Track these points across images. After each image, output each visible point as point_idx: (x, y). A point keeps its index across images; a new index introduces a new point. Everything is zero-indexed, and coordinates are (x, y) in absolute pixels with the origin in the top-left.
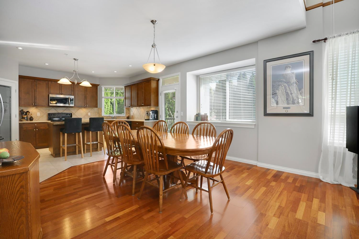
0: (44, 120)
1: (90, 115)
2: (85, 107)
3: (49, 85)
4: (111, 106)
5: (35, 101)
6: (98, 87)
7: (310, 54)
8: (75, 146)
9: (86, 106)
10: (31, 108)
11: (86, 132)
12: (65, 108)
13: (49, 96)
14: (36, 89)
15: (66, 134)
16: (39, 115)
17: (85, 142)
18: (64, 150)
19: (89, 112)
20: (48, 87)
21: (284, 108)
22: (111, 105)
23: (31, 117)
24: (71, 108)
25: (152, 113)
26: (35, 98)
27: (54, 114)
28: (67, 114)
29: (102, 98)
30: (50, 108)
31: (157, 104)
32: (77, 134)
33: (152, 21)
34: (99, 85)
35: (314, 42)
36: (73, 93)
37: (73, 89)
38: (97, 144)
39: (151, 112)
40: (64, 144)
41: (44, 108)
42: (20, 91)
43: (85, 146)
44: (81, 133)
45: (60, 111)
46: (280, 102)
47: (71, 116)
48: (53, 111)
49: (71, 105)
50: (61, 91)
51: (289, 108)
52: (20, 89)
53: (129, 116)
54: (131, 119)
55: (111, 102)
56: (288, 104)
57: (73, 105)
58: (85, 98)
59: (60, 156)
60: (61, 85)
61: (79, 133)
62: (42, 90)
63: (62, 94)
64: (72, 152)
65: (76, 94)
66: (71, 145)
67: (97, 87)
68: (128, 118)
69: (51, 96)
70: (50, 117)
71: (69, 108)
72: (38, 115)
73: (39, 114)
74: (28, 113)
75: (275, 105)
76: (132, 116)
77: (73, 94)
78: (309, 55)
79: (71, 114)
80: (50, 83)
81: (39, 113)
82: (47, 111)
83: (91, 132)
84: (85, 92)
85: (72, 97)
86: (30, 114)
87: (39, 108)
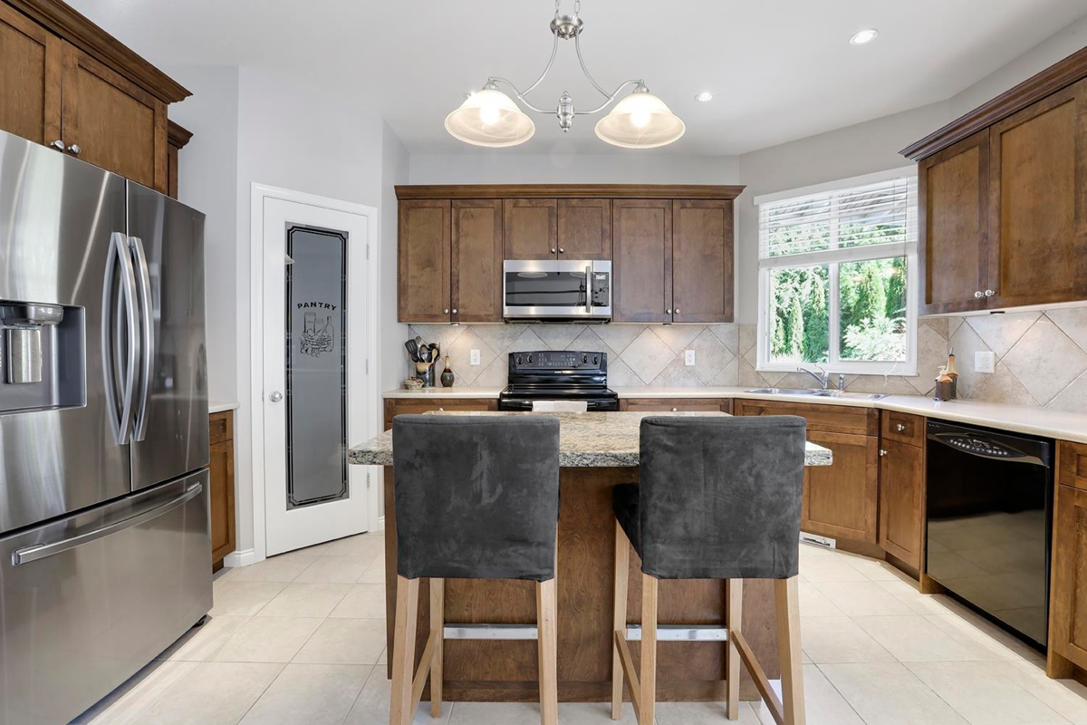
0: (497, 382)
1: (693, 363)
2: (669, 319)
3: (507, 215)
4: (781, 323)
5: (455, 297)
6: (736, 201)
9: (674, 312)
13: (502, 267)
14: (458, 240)
16: (479, 363)
19: (689, 347)
20: (504, 227)
22: (778, 322)
23: (448, 370)
24: (597, 327)
26: (454, 285)
27: (531, 357)
34: (739, 189)
36: (607, 244)
37: (607, 227)
38: (723, 646)
41: (496, 329)
42: (403, 254)
45: (558, 341)
49: (600, 311)
50: (554, 242)
52: (403, 248)
55: (778, 309)
57: (607, 312)
58: (670, 265)
63: (558, 256)
65: (624, 252)
67: (731, 198)
70: (518, 368)
71: (593, 327)
72: (472, 363)
73: (475, 356)
74: (435, 352)
77: (607, 252)
79: (604, 356)
80: (509, 204)
81: (478, 351)
82: (507, 343)
84: (669, 235)
86: (443, 355)
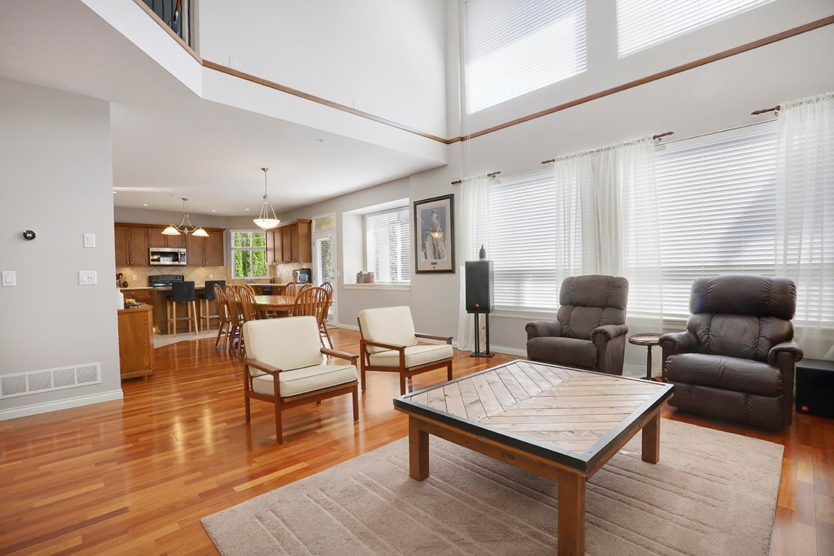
0: (143, 285)
1: (208, 277)
2: (204, 265)
3: (149, 233)
5: (130, 258)
6: (224, 232)
7: (451, 197)
8: (188, 321)
9: (206, 263)
10: (125, 269)
11: (201, 300)
12: (173, 268)
13: (149, 249)
14: (131, 240)
15: (174, 303)
16: (136, 279)
17: (201, 316)
18: (172, 324)
19: (211, 273)
20: (148, 237)
21: (432, 264)
23: (125, 282)
24: (181, 268)
25: (301, 273)
26: (130, 254)
27: (157, 277)
28: (176, 277)
29: (231, 249)
30: (152, 268)
31: (309, 259)
32: (189, 303)
33: (264, 169)
34: (224, 229)
35: (453, 183)
36: (184, 243)
37: (184, 238)
39: (298, 272)
40: (172, 317)
41: (143, 269)
43: (201, 320)
44: (194, 302)
45: (166, 272)
46: (428, 256)
47: (183, 280)
48: (155, 272)
49: (182, 263)
50: (166, 242)
51: (436, 263)
53: (274, 279)
54: (277, 283)
56: (435, 258)
57: (185, 263)
58: (204, 250)
59: (167, 334)
60: (166, 237)
61: (192, 301)
62: (139, 241)
63: (168, 246)
64: (184, 328)
65: (189, 247)
66: (181, 319)
67: (222, 232)
68: (273, 281)
69: (152, 249)
70: (151, 280)
71: (179, 267)
72: (134, 279)
73: (135, 277)
74: (121, 276)
75: (424, 260)
76: (280, 278)
77: (183, 247)
78: (449, 199)
79: (183, 276)
80: (150, 229)
82: (147, 272)
83: (207, 301)
84: (203, 241)
85: (183, 250)
86: (123, 277)
87: (135, 269)
